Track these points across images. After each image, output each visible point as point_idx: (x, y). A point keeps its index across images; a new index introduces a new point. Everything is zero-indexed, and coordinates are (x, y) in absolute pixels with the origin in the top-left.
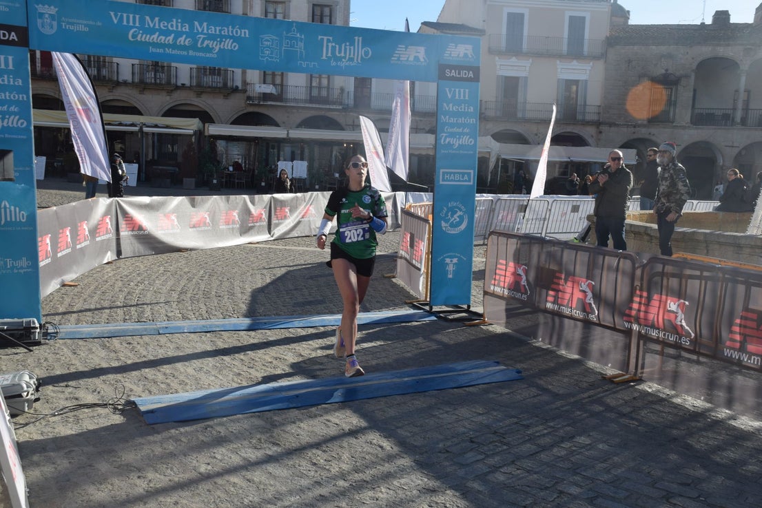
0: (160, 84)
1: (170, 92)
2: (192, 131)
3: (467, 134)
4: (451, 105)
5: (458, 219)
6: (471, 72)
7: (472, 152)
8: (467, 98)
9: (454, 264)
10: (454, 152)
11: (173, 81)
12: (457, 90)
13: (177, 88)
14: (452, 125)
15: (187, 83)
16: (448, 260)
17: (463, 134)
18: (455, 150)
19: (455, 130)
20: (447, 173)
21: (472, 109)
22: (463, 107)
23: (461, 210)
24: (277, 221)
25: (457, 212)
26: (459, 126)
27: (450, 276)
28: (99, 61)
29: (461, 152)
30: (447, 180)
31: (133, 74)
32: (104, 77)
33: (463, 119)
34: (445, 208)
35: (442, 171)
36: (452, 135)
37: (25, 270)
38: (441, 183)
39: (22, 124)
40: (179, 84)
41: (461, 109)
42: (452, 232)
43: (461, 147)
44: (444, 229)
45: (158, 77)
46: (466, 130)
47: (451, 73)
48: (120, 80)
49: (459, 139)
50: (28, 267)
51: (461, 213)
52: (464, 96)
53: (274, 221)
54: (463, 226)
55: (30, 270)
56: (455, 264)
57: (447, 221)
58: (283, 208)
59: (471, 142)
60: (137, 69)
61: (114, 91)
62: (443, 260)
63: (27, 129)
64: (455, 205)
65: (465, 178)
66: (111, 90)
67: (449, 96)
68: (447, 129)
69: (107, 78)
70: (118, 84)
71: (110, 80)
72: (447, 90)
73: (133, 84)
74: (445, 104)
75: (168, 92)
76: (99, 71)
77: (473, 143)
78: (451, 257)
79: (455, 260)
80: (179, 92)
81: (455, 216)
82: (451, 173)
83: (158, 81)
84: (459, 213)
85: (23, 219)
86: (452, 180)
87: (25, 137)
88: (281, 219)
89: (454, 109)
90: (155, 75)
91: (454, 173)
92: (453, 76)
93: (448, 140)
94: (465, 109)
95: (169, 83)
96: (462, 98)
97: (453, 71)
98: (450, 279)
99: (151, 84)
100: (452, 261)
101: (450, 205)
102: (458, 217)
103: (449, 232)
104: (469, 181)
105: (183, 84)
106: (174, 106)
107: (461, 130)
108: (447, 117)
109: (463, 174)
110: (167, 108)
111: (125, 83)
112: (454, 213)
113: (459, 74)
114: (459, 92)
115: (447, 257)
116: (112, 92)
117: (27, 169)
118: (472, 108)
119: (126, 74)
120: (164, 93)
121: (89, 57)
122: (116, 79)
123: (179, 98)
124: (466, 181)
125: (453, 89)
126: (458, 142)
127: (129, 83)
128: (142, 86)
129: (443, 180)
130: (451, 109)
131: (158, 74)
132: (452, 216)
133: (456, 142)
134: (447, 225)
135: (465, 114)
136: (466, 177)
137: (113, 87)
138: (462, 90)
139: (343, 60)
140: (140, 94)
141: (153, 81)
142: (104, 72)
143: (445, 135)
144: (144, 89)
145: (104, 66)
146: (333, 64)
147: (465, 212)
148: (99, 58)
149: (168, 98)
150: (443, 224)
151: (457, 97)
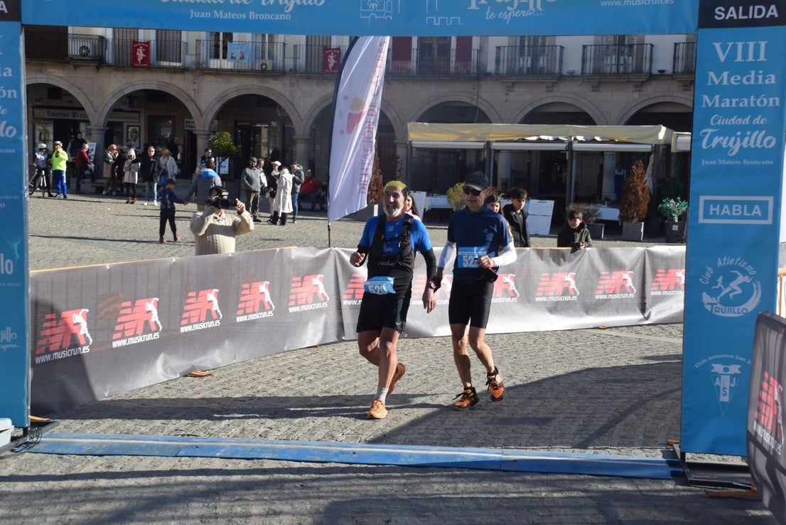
0: (625, 73)
1: (639, 86)
2: (650, 147)
3: (760, 128)
4: (725, 74)
5: (739, 291)
6: (773, 7)
7: (771, 163)
8: (762, 58)
9: (732, 376)
10: (729, 162)
11: (646, 67)
12: (740, 45)
13: (651, 77)
14: (728, 113)
15: (668, 68)
16: (718, 368)
17: (752, 128)
18: (733, 158)
19: (733, 121)
20: (715, 203)
21: (772, 79)
22: (752, 76)
23: (745, 273)
24: (659, 293)
25: (735, 277)
26: (741, 112)
27: (725, 399)
28: (535, 46)
29: (745, 162)
30: (715, 216)
31: (584, 60)
32: (542, 69)
33: (752, 99)
34: (709, 269)
35: (702, 199)
36: (727, 131)
37: (9, 346)
38: (701, 220)
39: (11, 132)
40: (655, 71)
41: (749, 79)
42: (726, 315)
43: (744, 153)
44: (708, 308)
45: (622, 62)
46: (758, 120)
47: (726, 13)
48: (564, 72)
49: (742, 137)
50: (13, 342)
51: (746, 279)
52: (756, 55)
53: (652, 292)
54: (752, 304)
55: (14, 346)
56: (735, 375)
57: (713, 293)
58: (670, 271)
59: (769, 143)
60: (590, 53)
61: (555, 89)
62: (709, 365)
63: (16, 142)
64: (731, 262)
65: (754, 213)
66: (549, 90)
67: (722, 58)
68: (715, 121)
69: (545, 72)
70: (561, 78)
71: (551, 74)
72: (717, 45)
73: (583, 77)
74: (712, 74)
75: (635, 86)
76: (535, 60)
77: (774, 142)
78: (727, 362)
79: (734, 369)
80: (654, 84)
81: (734, 285)
82: (722, 203)
83: (621, 69)
84: (741, 279)
85: (9, 270)
86: (726, 217)
87: (13, 151)
88: (668, 290)
89: (732, 80)
90: (618, 59)
91: (730, 203)
92: (731, 18)
93: (716, 140)
94: (756, 80)
95: (638, 71)
96: (751, 58)
97: (732, 9)
98: (723, 403)
99: (611, 74)
100: (726, 370)
101: (720, 263)
102: (739, 285)
103: (720, 314)
104: (765, 217)
105: (662, 72)
106: (646, 107)
107: (747, 119)
108: (717, 97)
109: (751, 205)
110: (633, 111)
111: (572, 76)
112: (729, 278)
113: (746, 12)
114: (745, 48)
115: (717, 361)
116: (552, 91)
117: (16, 197)
118: (773, 77)
119: (573, 63)
120: (631, 88)
121: (522, 39)
122: (557, 70)
123: (653, 94)
124: (756, 217)
125: (731, 44)
126: (738, 144)
127: (577, 76)
128: (598, 79)
129: (706, 216)
130: (725, 83)
131: (622, 58)
132: (726, 284)
133: (734, 145)
134: (715, 302)
135: (757, 90)
136: (757, 210)
137: (554, 82)
138: (751, 45)
139: (509, 8)
140: (593, 91)
141: (614, 69)
142: (542, 62)
143: (710, 131)
144: (600, 83)
145: (543, 53)
146: (490, 15)
147: (755, 278)
148: (536, 38)
149: (636, 95)
150: (706, 298)
151: (739, 59)
